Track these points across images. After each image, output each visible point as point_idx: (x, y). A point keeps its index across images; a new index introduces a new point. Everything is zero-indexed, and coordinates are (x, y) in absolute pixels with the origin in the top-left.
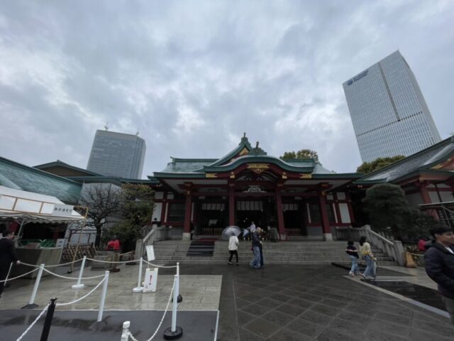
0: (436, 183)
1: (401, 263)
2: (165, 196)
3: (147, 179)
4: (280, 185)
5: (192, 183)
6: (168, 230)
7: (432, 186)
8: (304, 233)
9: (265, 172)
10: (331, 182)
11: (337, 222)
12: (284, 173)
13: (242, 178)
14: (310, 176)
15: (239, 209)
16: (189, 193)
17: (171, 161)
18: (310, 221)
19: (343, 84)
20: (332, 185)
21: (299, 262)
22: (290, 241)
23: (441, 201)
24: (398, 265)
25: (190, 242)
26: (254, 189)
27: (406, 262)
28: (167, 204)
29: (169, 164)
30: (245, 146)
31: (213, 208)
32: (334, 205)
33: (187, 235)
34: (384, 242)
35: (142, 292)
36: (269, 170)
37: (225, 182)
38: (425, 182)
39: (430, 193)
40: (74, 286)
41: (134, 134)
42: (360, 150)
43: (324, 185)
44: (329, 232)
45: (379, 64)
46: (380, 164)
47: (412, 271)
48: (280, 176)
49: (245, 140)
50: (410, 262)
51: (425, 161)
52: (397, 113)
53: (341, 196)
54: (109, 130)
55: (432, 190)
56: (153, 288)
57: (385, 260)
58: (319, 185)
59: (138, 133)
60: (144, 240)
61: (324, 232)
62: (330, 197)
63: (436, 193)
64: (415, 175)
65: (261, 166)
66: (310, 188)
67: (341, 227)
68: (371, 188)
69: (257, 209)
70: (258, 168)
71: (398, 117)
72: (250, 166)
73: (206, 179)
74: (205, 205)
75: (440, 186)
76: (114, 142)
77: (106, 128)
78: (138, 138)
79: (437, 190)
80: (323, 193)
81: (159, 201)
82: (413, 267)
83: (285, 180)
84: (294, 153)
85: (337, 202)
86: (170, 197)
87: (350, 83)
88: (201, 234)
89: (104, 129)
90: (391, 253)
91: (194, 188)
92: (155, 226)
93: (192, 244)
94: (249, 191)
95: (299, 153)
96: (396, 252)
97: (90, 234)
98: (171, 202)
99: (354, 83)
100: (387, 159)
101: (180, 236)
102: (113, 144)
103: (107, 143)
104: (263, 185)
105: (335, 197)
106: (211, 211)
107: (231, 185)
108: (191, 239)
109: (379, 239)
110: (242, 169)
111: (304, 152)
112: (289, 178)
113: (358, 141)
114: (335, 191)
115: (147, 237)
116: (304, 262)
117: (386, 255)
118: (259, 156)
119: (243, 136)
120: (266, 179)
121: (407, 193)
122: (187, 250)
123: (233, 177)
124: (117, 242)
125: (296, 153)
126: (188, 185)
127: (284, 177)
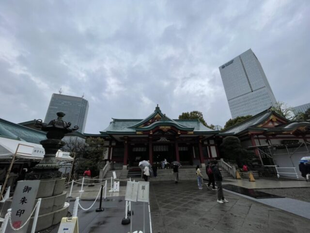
0: (258, 135)
1: (235, 177)
2: (110, 144)
3: (99, 133)
4: (177, 137)
5: (128, 137)
6: (114, 164)
7: (256, 136)
8: (191, 164)
9: (169, 130)
10: (204, 135)
11: (209, 156)
12: (179, 131)
13: (156, 133)
14: (192, 133)
15: (154, 150)
16: (126, 142)
17: (112, 120)
18: (195, 157)
19: (220, 68)
20: (205, 137)
21: (185, 179)
22: (184, 168)
23: (260, 145)
24: (234, 178)
25: (128, 170)
26: (163, 139)
27: (236, 177)
28: (112, 149)
29: (111, 123)
30: (158, 113)
31: (140, 150)
32: (208, 147)
33: (125, 167)
34: (228, 167)
35: (113, 192)
36: (171, 129)
37: (147, 136)
38: (252, 134)
39: (255, 140)
40: (80, 191)
41: (81, 97)
42: (231, 109)
43: (201, 137)
44: (203, 163)
45: (240, 57)
46: (239, 120)
47: (239, 181)
48: (177, 132)
49: (158, 108)
50: (239, 176)
51: (254, 123)
52: (251, 87)
53: (212, 142)
54: (62, 94)
55: (256, 138)
56: (118, 190)
57: (228, 176)
58: (198, 137)
59: (83, 96)
60: (104, 170)
61: (201, 163)
62: (206, 143)
63: (257, 140)
64: (246, 131)
65: (167, 127)
66: (193, 139)
67: (212, 160)
68: (225, 138)
69: (165, 150)
70: (165, 128)
71: (252, 90)
72: (161, 127)
73: (136, 134)
74: (135, 149)
75: (260, 136)
76: (66, 102)
77: (60, 92)
78: (83, 100)
79: (258, 138)
80: (200, 141)
81: (107, 146)
82: (240, 179)
83: (179, 135)
84: (188, 113)
85: (210, 146)
86: (114, 144)
87: (223, 67)
88: (132, 166)
89: (59, 93)
90: (231, 173)
91: (129, 139)
92: (108, 162)
93: (129, 172)
94: (160, 140)
95: (191, 113)
96: (233, 172)
97: (66, 168)
98: (114, 147)
99: (226, 67)
100: (243, 118)
101: (121, 168)
102: (65, 103)
103: (60, 103)
104: (168, 137)
105: (209, 143)
106: (138, 152)
107: (150, 137)
108: (127, 169)
109: (227, 166)
110: (157, 129)
111: (194, 112)
112: (181, 134)
113: (229, 103)
114: (208, 139)
115: (104, 168)
116: (188, 179)
117: (229, 173)
118: (166, 122)
119: (157, 106)
120: (170, 133)
121: (242, 141)
122: (127, 174)
123: (151, 133)
124: (89, 171)
125: (189, 113)
126: (126, 138)
127: (179, 133)
